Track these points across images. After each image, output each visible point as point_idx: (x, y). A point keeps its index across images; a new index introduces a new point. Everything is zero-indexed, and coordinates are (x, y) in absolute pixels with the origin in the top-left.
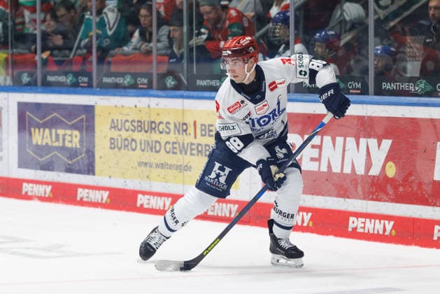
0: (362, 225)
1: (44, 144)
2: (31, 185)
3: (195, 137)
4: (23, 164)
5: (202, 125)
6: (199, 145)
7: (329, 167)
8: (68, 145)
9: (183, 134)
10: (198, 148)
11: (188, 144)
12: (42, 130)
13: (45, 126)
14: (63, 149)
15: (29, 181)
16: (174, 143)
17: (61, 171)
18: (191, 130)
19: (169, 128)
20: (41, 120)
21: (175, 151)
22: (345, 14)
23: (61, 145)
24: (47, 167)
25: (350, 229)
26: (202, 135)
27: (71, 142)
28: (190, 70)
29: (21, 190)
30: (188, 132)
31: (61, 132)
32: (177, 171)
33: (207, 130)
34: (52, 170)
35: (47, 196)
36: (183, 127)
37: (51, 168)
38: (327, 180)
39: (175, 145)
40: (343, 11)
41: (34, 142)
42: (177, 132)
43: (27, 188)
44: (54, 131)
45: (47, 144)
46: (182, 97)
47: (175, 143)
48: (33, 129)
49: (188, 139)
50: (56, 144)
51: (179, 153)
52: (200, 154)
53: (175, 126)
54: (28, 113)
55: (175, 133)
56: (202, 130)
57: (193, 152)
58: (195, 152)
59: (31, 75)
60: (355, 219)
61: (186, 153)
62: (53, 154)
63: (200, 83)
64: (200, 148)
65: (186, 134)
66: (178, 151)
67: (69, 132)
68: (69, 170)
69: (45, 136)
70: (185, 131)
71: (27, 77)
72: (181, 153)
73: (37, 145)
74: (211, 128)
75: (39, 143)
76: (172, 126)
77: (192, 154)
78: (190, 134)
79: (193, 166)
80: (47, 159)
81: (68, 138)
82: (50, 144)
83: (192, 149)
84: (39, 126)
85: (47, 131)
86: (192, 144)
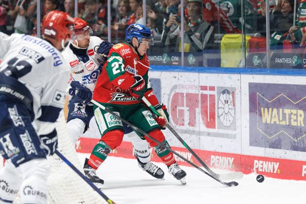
1: (272, 123)
2: (261, 162)
8: (294, 124)
12: (270, 109)
13: (273, 105)
14: (289, 127)
15: (259, 159)
17: (288, 149)
20: (270, 100)
23: (288, 123)
24: (275, 145)
27: (296, 121)
31: (287, 111)
34: (280, 148)
35: (275, 172)
41: (264, 121)
44: (281, 110)
45: (275, 122)
48: (262, 109)
50: (283, 123)
54: (257, 94)
59: (260, 57)
62: (280, 132)
67: (294, 111)
68: (295, 148)
69: (273, 116)
71: (258, 59)
73: (266, 124)
75: (268, 122)
80: (275, 137)
81: (294, 117)
82: (278, 123)
84: (267, 106)
85: (275, 110)
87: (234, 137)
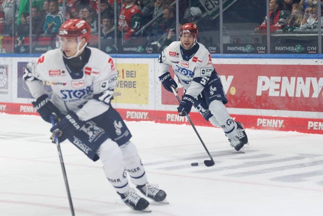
2: (25, 107)
3: (123, 78)
4: (20, 95)
5: (127, 71)
6: (125, 82)
11: (119, 82)
15: (24, 105)
18: (121, 74)
26: (127, 77)
29: (19, 110)
33: (130, 74)
43: (22, 108)
46: (115, 57)
49: (119, 79)
52: (126, 87)
54: (23, 68)
56: (127, 74)
57: (122, 86)
58: (123, 86)
59: (25, 47)
61: (118, 87)
63: (125, 49)
64: (126, 84)
74: (132, 73)
77: (121, 87)
78: (120, 76)
79: (122, 93)
83: (121, 84)
86: (121, 81)
87: (7, 93)
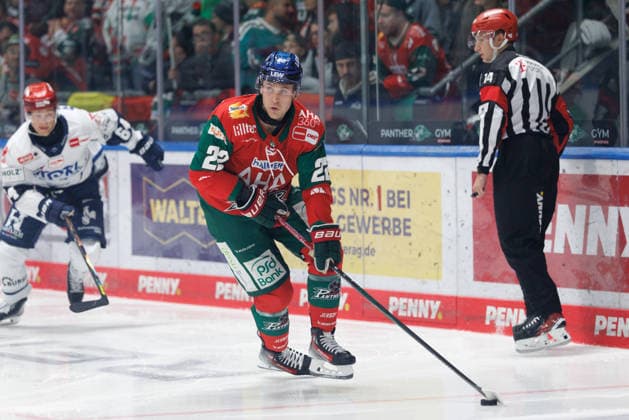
0: (614, 326)
1: (168, 221)
2: (150, 278)
3: (380, 209)
4: (138, 250)
5: (389, 192)
6: (385, 219)
7: (567, 247)
8: (202, 222)
9: (362, 204)
10: (383, 224)
11: (369, 218)
12: (165, 202)
13: (170, 195)
14: (195, 227)
15: (147, 274)
16: (349, 217)
17: (191, 259)
18: (374, 199)
19: (343, 197)
20: (164, 188)
21: (352, 227)
22: (583, 35)
23: (192, 222)
24: (173, 253)
25: (597, 333)
26: (389, 205)
28: (371, 116)
29: (137, 286)
30: (370, 201)
31: (192, 204)
32: (355, 257)
33: (396, 199)
34: (180, 257)
35: (173, 293)
36: (362, 196)
37: (178, 254)
38: (564, 265)
39: (352, 220)
40: (580, 31)
41: (155, 219)
42: (354, 202)
43: (144, 283)
44: (181, 203)
45: (172, 221)
46: (361, 153)
47: (353, 217)
48: (152, 201)
49: (371, 211)
50: (186, 221)
51: (357, 231)
52: (386, 232)
53: (352, 193)
54: (145, 179)
55: (351, 204)
56: (389, 199)
57: (377, 229)
58: (380, 229)
59: (148, 125)
60: (603, 318)
61: (367, 231)
62: (180, 235)
63: (386, 133)
64: (386, 224)
65: (367, 204)
66: (355, 228)
68: (204, 257)
69: (170, 210)
70: (366, 200)
72: (360, 231)
73: (159, 223)
74: (402, 196)
75: (162, 220)
76: (347, 195)
77: (375, 232)
78: (372, 204)
79: (377, 249)
80: (172, 243)
81: (201, 213)
82: (177, 221)
83: (375, 226)
84: (160, 197)
85: (172, 203)
86: (375, 218)
